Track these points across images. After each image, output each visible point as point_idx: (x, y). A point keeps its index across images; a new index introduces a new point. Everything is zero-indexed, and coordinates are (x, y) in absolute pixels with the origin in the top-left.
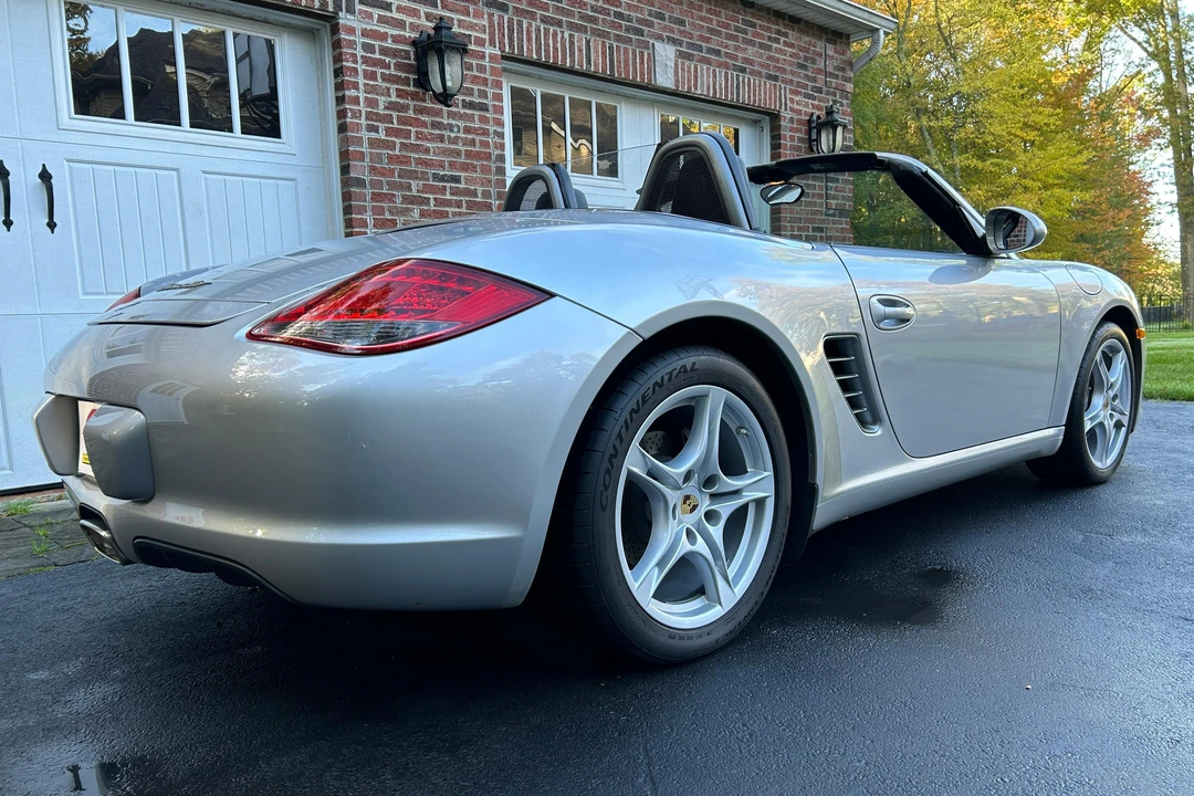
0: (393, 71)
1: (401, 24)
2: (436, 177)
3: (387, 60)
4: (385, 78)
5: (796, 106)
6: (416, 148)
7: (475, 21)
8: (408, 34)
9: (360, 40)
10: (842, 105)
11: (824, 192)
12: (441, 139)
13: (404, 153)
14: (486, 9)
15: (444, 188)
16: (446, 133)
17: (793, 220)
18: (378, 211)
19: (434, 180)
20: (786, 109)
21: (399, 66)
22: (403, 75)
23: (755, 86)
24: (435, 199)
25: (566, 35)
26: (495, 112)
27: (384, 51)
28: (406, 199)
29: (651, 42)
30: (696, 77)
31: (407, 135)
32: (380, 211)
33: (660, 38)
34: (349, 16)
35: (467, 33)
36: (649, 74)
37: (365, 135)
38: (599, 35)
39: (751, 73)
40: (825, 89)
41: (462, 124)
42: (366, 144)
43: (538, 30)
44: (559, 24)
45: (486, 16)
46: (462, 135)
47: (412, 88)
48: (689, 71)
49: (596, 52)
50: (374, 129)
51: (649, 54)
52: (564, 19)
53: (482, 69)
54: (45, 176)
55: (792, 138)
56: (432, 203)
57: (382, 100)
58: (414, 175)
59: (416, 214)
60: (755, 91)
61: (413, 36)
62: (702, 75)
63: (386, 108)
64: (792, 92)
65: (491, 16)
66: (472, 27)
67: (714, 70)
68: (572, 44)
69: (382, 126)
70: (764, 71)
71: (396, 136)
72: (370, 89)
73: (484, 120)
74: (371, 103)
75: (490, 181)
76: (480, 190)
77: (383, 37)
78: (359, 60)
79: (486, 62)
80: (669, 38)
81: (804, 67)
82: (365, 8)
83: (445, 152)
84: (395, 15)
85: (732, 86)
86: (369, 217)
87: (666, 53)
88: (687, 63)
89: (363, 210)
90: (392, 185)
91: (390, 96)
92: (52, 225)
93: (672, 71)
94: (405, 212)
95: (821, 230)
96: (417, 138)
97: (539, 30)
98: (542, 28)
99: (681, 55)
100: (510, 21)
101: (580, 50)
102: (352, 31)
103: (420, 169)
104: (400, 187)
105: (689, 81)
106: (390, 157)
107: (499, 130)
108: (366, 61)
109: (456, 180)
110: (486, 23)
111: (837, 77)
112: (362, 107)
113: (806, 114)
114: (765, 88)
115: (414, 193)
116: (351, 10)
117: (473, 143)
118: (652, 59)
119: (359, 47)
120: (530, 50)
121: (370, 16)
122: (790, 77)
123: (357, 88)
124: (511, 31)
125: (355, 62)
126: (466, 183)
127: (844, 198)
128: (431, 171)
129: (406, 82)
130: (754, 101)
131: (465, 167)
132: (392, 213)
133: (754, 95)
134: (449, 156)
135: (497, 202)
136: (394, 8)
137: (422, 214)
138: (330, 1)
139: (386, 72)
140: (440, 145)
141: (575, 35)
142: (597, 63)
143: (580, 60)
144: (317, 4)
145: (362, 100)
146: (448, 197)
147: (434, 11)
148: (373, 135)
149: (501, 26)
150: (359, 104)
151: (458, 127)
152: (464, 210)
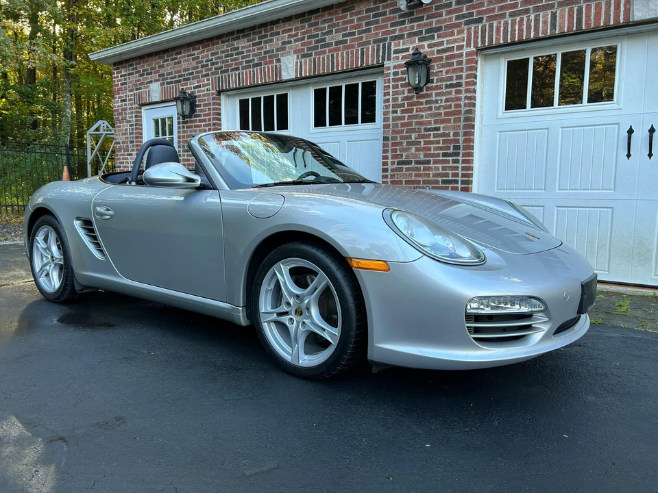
2: (426, 130)
4: (403, 86)
6: (416, 117)
7: (458, 37)
12: (430, 109)
13: (410, 121)
14: (467, 27)
15: (430, 135)
16: (433, 105)
19: (424, 131)
24: (424, 141)
25: (532, 17)
26: (466, 86)
28: (408, 143)
31: (412, 111)
32: (395, 151)
34: (388, 62)
35: (451, 46)
38: (567, 5)
41: (444, 98)
42: (391, 120)
44: (527, 11)
45: (465, 32)
46: (443, 104)
49: (562, 18)
50: (396, 112)
52: (531, 7)
53: (460, 63)
56: (422, 143)
57: (400, 97)
58: (414, 131)
59: (413, 150)
63: (402, 100)
65: (469, 30)
66: (455, 41)
68: (537, 21)
69: (399, 110)
71: (406, 113)
73: (458, 92)
74: (395, 100)
75: (459, 127)
76: (452, 132)
77: (404, 65)
82: (396, 55)
83: (431, 115)
86: (389, 154)
89: (387, 151)
90: (402, 138)
91: (404, 94)
94: (407, 150)
96: (417, 111)
97: (507, 23)
98: (510, 22)
100: (484, 26)
102: (388, 68)
103: (417, 127)
104: (406, 138)
106: (402, 123)
108: (394, 80)
109: (438, 129)
110: (465, 35)
115: (413, 140)
116: (389, 59)
117: (450, 107)
119: (391, 75)
120: (498, 39)
121: (398, 58)
124: (484, 33)
125: (389, 82)
126: (444, 130)
128: (423, 127)
131: (443, 121)
132: (400, 151)
134: (435, 116)
135: (463, 138)
137: (417, 150)
138: (380, 58)
139: (403, 82)
140: (430, 112)
141: (542, 14)
142: (564, 25)
143: (545, 29)
144: (375, 62)
145: (391, 100)
146: (432, 139)
147: (433, 42)
148: (395, 115)
149: (476, 33)
150: (389, 102)
151: (441, 100)
152: (441, 145)
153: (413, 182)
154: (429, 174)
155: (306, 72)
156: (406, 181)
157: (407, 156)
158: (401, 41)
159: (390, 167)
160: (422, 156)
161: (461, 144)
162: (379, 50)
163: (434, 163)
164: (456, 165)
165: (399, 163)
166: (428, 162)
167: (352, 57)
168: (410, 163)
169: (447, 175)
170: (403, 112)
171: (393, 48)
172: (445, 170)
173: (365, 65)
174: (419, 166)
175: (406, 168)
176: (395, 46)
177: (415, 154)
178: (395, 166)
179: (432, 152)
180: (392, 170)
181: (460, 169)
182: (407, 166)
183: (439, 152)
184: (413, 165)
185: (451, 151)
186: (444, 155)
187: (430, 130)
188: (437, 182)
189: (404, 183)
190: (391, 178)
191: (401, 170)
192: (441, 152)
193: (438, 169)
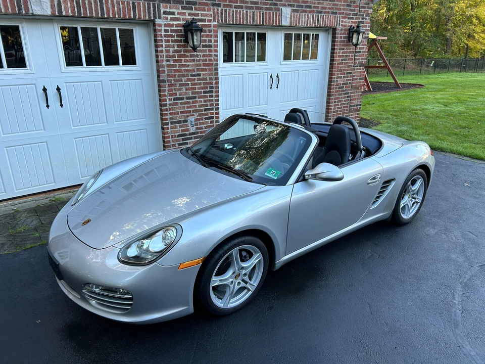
0: (176, 38)
1: (179, 19)
2: (192, 75)
3: (173, 34)
4: (173, 41)
5: (344, 24)
6: (184, 66)
7: (207, 13)
8: (182, 23)
9: (163, 28)
10: (366, 19)
11: (353, 58)
12: (194, 61)
13: (180, 68)
14: (212, 8)
15: (195, 79)
16: (196, 58)
17: (338, 71)
18: (170, 90)
20: (339, 26)
21: (178, 36)
22: (179, 39)
23: (326, 18)
24: (191, 83)
25: (245, 12)
26: (215, 47)
27: (172, 31)
28: (180, 85)
29: (281, 8)
30: (299, 19)
31: (181, 61)
32: (171, 90)
33: (285, 5)
34: (159, 20)
35: (204, 18)
36: (279, 21)
37: (165, 64)
38: (258, 9)
39: (324, 13)
40: (359, 13)
41: (201, 54)
42: (166, 67)
43: (233, 11)
44: (242, 7)
45: (212, 10)
46: (202, 58)
47: (183, 43)
48: (297, 17)
49: (257, 16)
50: (169, 61)
51: (279, 13)
52: (244, 5)
53: (210, 31)
54: (58, 89)
55: (341, 37)
56: (190, 85)
57: (171, 49)
58: (183, 76)
59: (184, 90)
60: (325, 20)
61: (183, 23)
62: (302, 18)
64: (343, 18)
65: (214, 9)
66: (206, 15)
67: (308, 15)
68: (247, 15)
69: (172, 59)
70: (330, 11)
71: (177, 62)
72: (167, 46)
73: (210, 51)
74: (168, 51)
75: (212, 74)
76: (208, 77)
77: (172, 25)
78: (163, 36)
79: (212, 29)
80: (289, 5)
81: (350, 6)
82: (165, 16)
83: (195, 65)
84: (177, 16)
85: (315, 20)
86: (167, 93)
87: (287, 11)
88: (296, 14)
89: (165, 91)
90: (175, 81)
91: (174, 48)
92: (62, 105)
93: (289, 19)
94: (180, 89)
95: (351, 73)
96: (185, 62)
98: (235, 11)
99: (294, 11)
100: (222, 10)
101: (250, 17)
102: (160, 25)
103: (186, 73)
104: (178, 81)
105: (296, 21)
106: (175, 70)
107: (216, 54)
108: (166, 36)
109: (199, 75)
110: (212, 13)
111: (365, 8)
112: (164, 54)
113: (348, 26)
114: (330, 18)
115: (184, 82)
116: (160, 18)
117: (206, 60)
118: (280, 15)
119: (163, 31)
120: (229, 20)
121: (167, 18)
122: (343, 11)
123: (162, 47)
124: (222, 14)
126: (203, 76)
127: (362, 59)
128: (189, 74)
129: (181, 41)
130: (325, 25)
131: (203, 70)
132: (175, 91)
133: (325, 22)
134: (197, 66)
135: (214, 81)
136: (176, 14)
137: (186, 89)
138: (152, 15)
139: (173, 39)
140: (193, 63)
141: (249, 11)
142: (257, 20)
143: (250, 21)
144: (147, 17)
145: (164, 51)
146: (196, 82)
147: (192, 12)
148: (168, 63)
149: (218, 13)
150: (163, 53)
151: (200, 55)
152: (202, 86)
153: (186, 112)
154: (196, 106)
155: (67, 11)
156: (181, 112)
157: (180, 94)
158: (168, 5)
159: (168, 102)
160: (190, 94)
161: (214, 85)
162: (150, 8)
163: (199, 98)
164: (212, 99)
165: (175, 99)
166: (195, 98)
167: (124, 8)
168: (183, 99)
169: (207, 105)
170: (174, 61)
171: (162, 10)
172: (205, 102)
173: (137, 18)
174: (189, 101)
175: (180, 103)
176: (164, 8)
177: (185, 93)
178: (172, 102)
179: (197, 90)
180: (170, 105)
181: (214, 101)
182: (181, 101)
183: (201, 90)
184: (185, 100)
185: (208, 89)
186: (205, 92)
187: (194, 75)
188: (201, 110)
189: (179, 113)
190: (169, 111)
191: (177, 104)
192: (203, 90)
193: (201, 102)
